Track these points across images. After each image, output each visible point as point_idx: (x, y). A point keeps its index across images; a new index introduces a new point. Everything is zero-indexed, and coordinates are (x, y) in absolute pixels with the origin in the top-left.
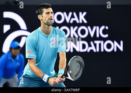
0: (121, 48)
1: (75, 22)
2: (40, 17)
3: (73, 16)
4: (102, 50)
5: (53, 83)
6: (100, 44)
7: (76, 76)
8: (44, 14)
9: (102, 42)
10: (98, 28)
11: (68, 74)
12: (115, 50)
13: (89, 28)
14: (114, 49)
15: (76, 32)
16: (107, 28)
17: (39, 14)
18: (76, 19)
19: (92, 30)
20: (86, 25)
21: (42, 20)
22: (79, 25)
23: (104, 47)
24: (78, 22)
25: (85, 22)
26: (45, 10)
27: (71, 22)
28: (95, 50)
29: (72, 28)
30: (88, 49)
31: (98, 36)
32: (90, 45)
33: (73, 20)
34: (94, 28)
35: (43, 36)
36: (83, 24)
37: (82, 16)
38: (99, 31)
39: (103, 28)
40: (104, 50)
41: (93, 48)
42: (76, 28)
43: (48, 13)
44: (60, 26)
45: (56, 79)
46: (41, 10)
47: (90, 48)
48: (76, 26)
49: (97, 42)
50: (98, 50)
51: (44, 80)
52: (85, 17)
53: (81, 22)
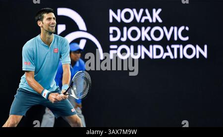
0: (205, 54)
1: (147, 21)
2: (40, 24)
3: (144, 14)
4: (181, 57)
5: (54, 100)
6: (178, 49)
7: (81, 94)
8: (44, 20)
9: (181, 47)
10: (176, 28)
11: (72, 91)
12: (198, 57)
13: (165, 28)
14: (196, 56)
15: (149, 33)
16: (187, 28)
17: (39, 20)
18: (149, 17)
19: (168, 31)
20: (161, 25)
21: (42, 27)
22: (152, 25)
23: (184, 53)
24: (151, 21)
25: (160, 21)
26: (46, 16)
27: (143, 21)
28: (172, 57)
29: (143, 28)
30: (163, 55)
31: (176, 39)
32: (166, 51)
33: (144, 18)
34: (172, 28)
35: (42, 46)
36: (157, 24)
37: (156, 14)
38: (178, 32)
39: (182, 28)
40: (183, 56)
41: (170, 54)
42: (149, 28)
43: (50, 19)
44: (128, 26)
45: (57, 96)
46: (41, 16)
47: (166, 54)
48: (149, 26)
49: (175, 47)
50: (176, 57)
51: (43, 96)
52: (160, 15)
53: (154, 21)
